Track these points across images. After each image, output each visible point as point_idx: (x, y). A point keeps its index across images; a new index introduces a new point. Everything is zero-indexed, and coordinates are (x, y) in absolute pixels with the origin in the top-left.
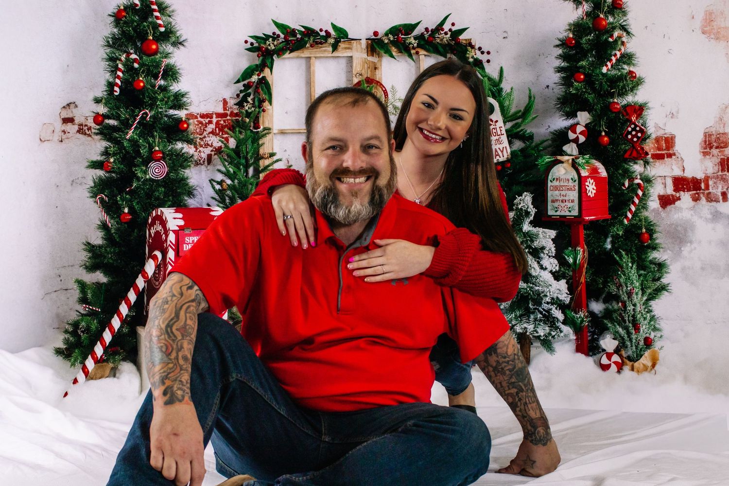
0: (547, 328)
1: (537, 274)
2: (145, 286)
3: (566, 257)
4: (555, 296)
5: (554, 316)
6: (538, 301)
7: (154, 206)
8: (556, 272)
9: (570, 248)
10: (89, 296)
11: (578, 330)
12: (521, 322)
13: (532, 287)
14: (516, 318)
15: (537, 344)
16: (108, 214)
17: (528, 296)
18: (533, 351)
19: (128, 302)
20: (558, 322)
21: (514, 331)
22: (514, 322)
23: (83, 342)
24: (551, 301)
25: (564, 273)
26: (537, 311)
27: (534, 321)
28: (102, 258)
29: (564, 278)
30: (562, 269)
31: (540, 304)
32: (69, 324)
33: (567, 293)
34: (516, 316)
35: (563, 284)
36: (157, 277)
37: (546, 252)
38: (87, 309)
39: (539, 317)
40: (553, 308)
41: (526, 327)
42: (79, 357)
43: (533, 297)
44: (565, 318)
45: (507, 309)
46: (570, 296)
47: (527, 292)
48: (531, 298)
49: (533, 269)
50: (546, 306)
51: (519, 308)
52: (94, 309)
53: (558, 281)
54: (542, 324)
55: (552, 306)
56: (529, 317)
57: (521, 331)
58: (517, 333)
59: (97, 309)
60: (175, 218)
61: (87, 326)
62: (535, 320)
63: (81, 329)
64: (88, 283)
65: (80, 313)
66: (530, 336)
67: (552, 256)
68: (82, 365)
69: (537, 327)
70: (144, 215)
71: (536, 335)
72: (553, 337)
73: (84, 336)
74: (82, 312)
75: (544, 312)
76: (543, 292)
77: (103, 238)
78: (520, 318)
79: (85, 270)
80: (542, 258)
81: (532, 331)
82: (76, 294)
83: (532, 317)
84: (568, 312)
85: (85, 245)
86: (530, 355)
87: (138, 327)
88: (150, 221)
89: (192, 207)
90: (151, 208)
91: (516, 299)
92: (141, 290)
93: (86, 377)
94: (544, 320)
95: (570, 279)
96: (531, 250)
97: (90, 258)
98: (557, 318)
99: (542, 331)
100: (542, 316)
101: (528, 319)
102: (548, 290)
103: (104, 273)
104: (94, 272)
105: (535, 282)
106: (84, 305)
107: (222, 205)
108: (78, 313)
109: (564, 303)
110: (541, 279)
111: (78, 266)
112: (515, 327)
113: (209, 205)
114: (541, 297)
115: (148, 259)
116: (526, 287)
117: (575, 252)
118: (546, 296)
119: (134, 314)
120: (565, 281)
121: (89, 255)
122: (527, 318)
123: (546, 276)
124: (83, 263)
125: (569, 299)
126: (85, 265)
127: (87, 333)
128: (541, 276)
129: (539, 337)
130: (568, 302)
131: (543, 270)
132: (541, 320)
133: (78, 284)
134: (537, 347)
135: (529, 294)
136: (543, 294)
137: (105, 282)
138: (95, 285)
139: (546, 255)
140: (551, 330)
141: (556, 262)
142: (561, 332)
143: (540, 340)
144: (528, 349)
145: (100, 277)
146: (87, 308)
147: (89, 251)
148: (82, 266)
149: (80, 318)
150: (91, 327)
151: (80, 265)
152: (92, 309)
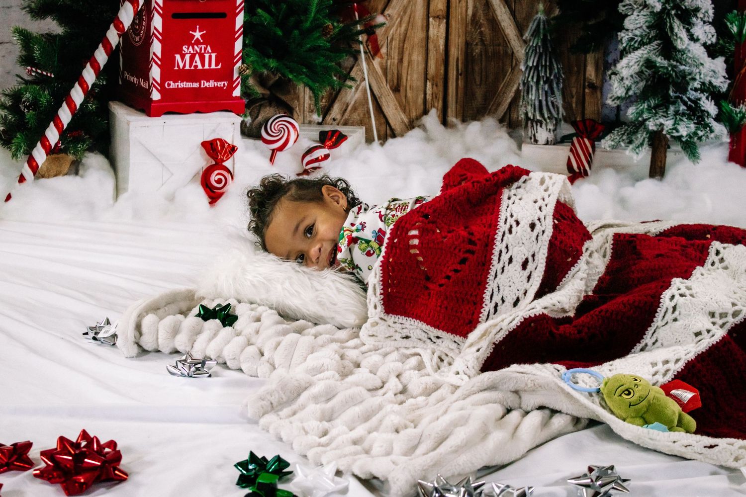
0: (693, 127)
1: (684, 47)
2: (119, 42)
3: (728, 24)
4: (707, 79)
5: (703, 108)
6: (682, 87)
8: (712, 45)
9: (735, 11)
10: (37, 54)
11: (735, 130)
12: (656, 116)
13: (675, 66)
14: (649, 109)
15: (676, 147)
17: (668, 79)
18: (670, 157)
19: (95, 65)
20: (708, 118)
21: (645, 128)
22: (645, 116)
23: (28, 122)
24: (701, 87)
25: (723, 47)
26: (679, 100)
27: (674, 115)
29: (722, 54)
30: (721, 42)
31: (684, 91)
32: (6, 95)
33: (724, 77)
34: (649, 106)
35: (719, 64)
36: (137, 30)
37: (700, 15)
38: (33, 74)
39: (681, 109)
40: (703, 97)
41: (663, 122)
43: (676, 80)
44: (719, 112)
45: (637, 97)
46: (728, 81)
47: (668, 73)
48: (673, 81)
49: (679, 41)
50: (692, 94)
51: (654, 95)
52: (45, 73)
53: (713, 58)
54: (685, 120)
55: (702, 95)
56: (668, 108)
57: (655, 128)
58: (648, 131)
59: (49, 75)
61: (33, 99)
62: (677, 113)
63: (24, 102)
64: (35, 34)
65: (22, 78)
66: (668, 136)
67: (708, 22)
68: (27, 157)
69: (678, 124)
71: (676, 134)
72: (700, 138)
73: (29, 114)
74: (27, 77)
75: (689, 103)
76: (690, 74)
78: (654, 110)
79: (29, 15)
80: (693, 25)
81: (670, 129)
82: (16, 49)
83: (672, 108)
84: (723, 104)
86: (665, 163)
87: (111, 103)
91: (651, 82)
92: (114, 47)
93: (34, 175)
94: (688, 115)
95: (730, 56)
96: (679, 12)
98: (707, 112)
99: (685, 129)
100: (685, 108)
101: (666, 112)
102: (698, 70)
103: (58, 20)
104: (44, 18)
105: (681, 59)
106: (29, 68)
108: (19, 79)
109: (719, 91)
110: (690, 55)
111: (18, 9)
112: (647, 123)
114: (687, 81)
115: (123, 3)
116: (666, 65)
117: (742, 18)
118: (694, 79)
119: (105, 83)
120: (723, 59)
122: (665, 110)
123: (697, 51)
124: (27, 4)
125: (726, 86)
126: (29, 6)
127: (34, 109)
128: (689, 51)
129: (680, 138)
130: (724, 90)
131: (692, 42)
132: (683, 114)
133: (20, 36)
134: (676, 152)
135: (671, 75)
136: (690, 77)
137: (60, 33)
138: (45, 38)
139: (699, 20)
140: (697, 129)
141: (712, 30)
142: (712, 131)
143: (681, 141)
144: (663, 155)
145: (51, 26)
146: (34, 72)
148: (25, 8)
149: (23, 86)
150: (41, 101)
151: (22, 7)
152: (42, 74)
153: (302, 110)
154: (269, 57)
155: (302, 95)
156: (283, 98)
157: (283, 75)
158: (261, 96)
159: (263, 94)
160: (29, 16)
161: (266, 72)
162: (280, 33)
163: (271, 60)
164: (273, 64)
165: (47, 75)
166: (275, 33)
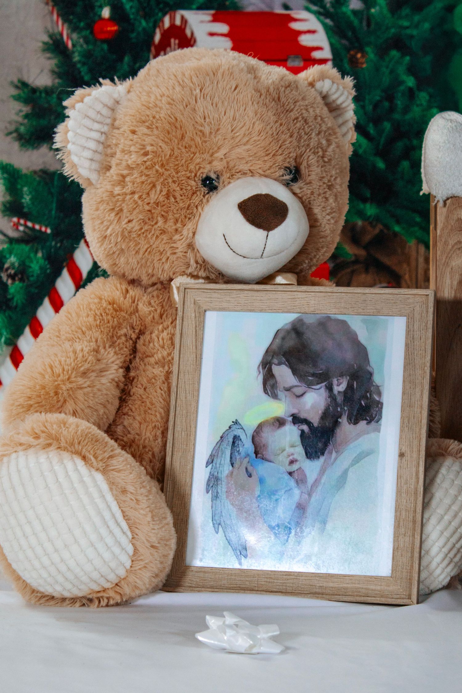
7: (167, 4)
10: (27, 199)
16: (66, 20)
23: (13, 298)
28: (53, 117)
38: (21, 228)
42: (5, 333)
52: (37, 227)
59: (43, 229)
60: (212, 34)
61: (20, 265)
63: (7, 269)
64: (24, 171)
65: (5, 235)
68: (10, 349)
70: (144, 23)
73: (14, 286)
74: (12, 234)
77: (53, 72)
79: (17, 142)
85: (17, 87)
88: (157, 38)
89: (250, 9)
90: (161, 10)
97: (27, 116)
106: (15, 219)
107: (315, 8)
108: (1, 237)
113: (286, 7)
121: (26, 109)
124: (12, 128)
126: (17, 131)
127: (21, 280)
138: (40, 176)
145: (48, 159)
146: (22, 225)
147: (26, 101)
148: (10, 133)
149: (6, 246)
150: (30, 267)
151: (6, 132)
152: (33, 229)
153: (414, 276)
154: (364, 200)
155: (414, 254)
156: (386, 260)
157: (387, 226)
158: (353, 258)
159: (355, 255)
160: (16, 145)
161: (360, 223)
162: (381, 165)
163: (368, 206)
164: (371, 210)
165: (40, 231)
166: (374, 166)
